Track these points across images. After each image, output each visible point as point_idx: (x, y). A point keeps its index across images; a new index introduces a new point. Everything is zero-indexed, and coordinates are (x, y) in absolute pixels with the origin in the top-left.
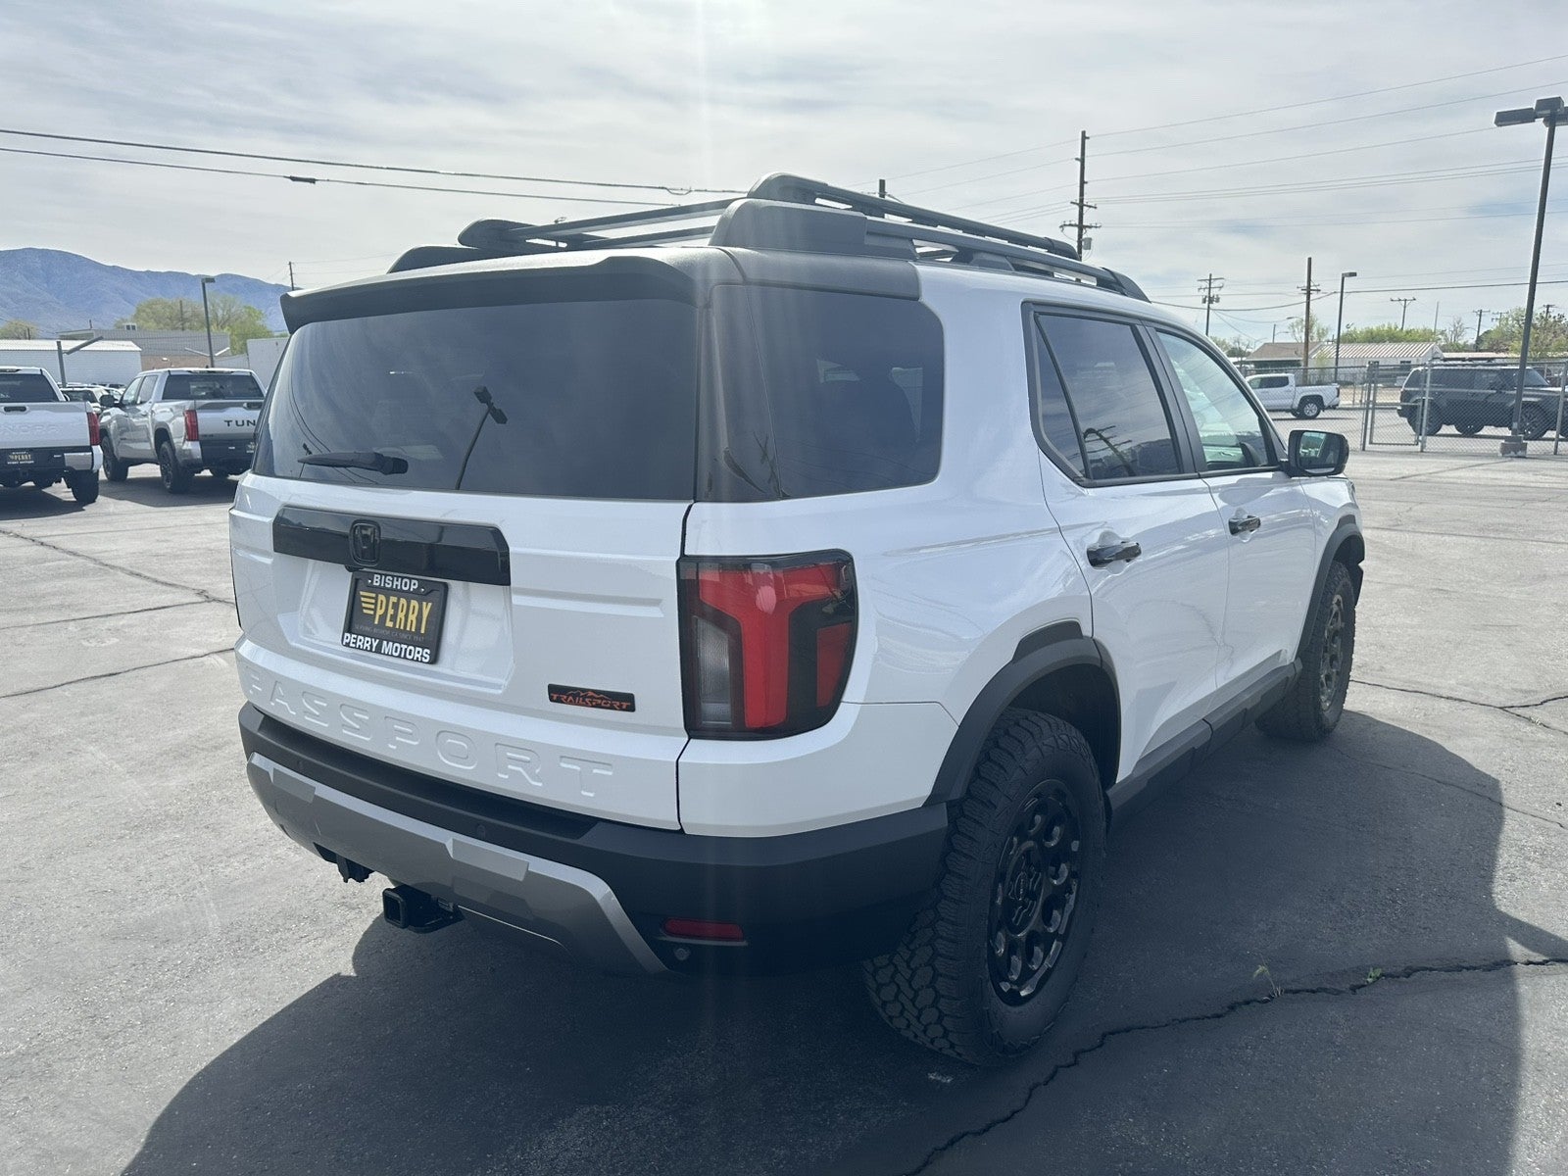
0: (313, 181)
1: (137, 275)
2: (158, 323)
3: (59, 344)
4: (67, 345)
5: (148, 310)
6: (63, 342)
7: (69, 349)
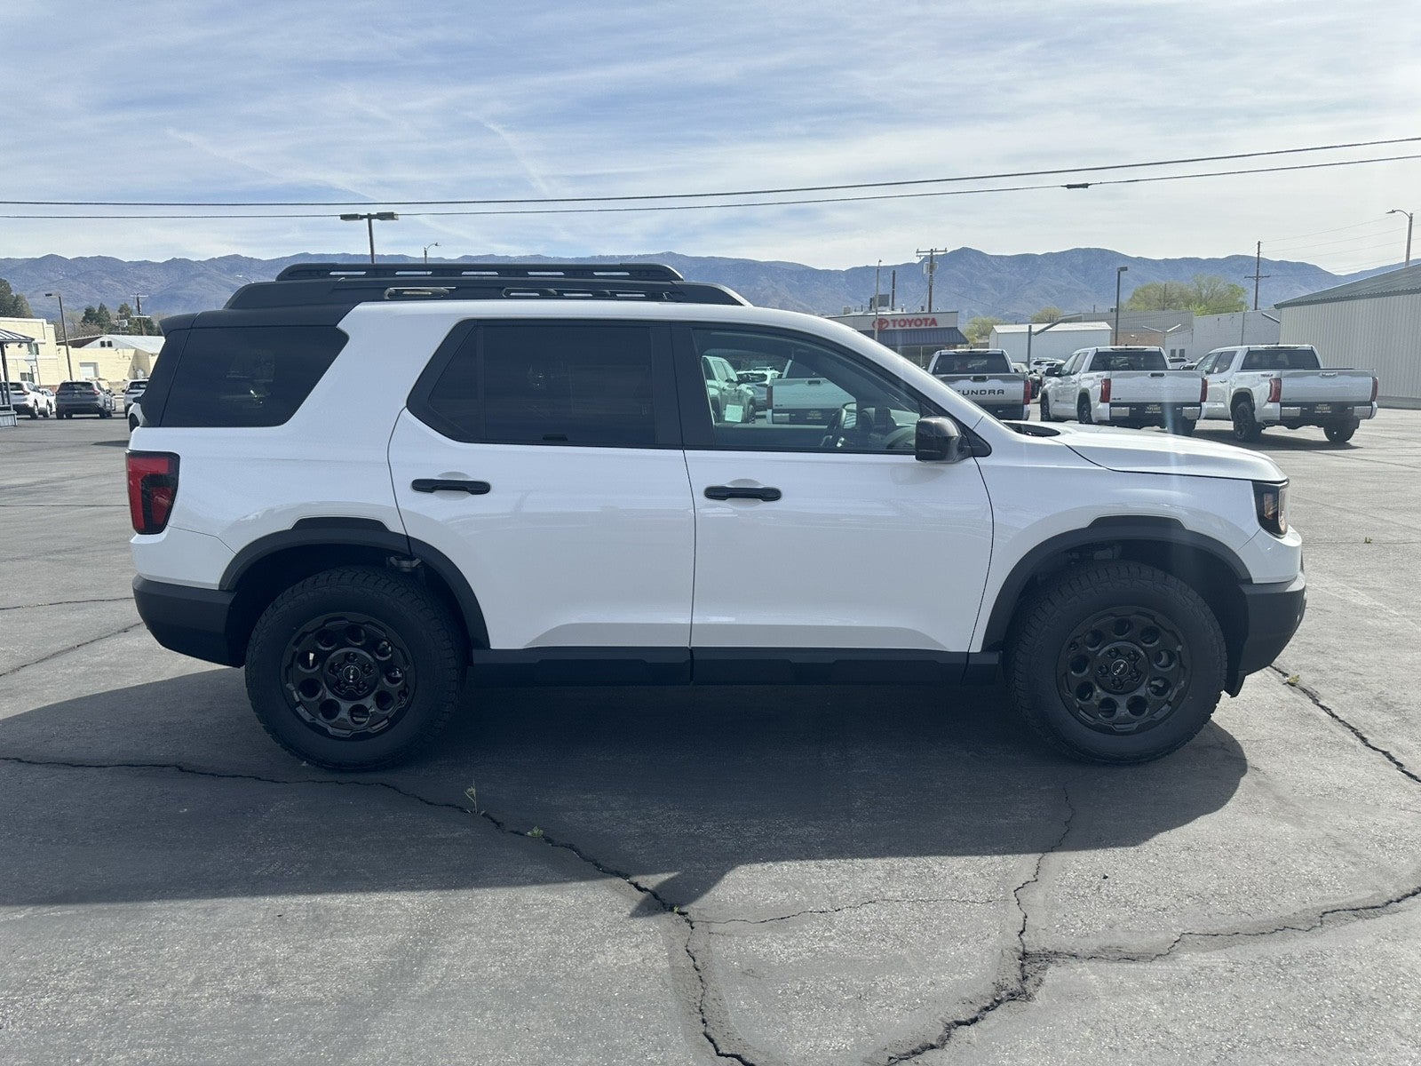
0: (1086, 186)
1: (1155, 263)
2: (1148, 304)
3: (1030, 327)
4: (1036, 328)
5: (1141, 294)
6: (1033, 326)
7: (1038, 330)
